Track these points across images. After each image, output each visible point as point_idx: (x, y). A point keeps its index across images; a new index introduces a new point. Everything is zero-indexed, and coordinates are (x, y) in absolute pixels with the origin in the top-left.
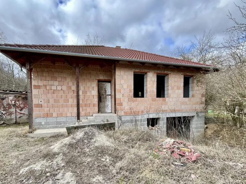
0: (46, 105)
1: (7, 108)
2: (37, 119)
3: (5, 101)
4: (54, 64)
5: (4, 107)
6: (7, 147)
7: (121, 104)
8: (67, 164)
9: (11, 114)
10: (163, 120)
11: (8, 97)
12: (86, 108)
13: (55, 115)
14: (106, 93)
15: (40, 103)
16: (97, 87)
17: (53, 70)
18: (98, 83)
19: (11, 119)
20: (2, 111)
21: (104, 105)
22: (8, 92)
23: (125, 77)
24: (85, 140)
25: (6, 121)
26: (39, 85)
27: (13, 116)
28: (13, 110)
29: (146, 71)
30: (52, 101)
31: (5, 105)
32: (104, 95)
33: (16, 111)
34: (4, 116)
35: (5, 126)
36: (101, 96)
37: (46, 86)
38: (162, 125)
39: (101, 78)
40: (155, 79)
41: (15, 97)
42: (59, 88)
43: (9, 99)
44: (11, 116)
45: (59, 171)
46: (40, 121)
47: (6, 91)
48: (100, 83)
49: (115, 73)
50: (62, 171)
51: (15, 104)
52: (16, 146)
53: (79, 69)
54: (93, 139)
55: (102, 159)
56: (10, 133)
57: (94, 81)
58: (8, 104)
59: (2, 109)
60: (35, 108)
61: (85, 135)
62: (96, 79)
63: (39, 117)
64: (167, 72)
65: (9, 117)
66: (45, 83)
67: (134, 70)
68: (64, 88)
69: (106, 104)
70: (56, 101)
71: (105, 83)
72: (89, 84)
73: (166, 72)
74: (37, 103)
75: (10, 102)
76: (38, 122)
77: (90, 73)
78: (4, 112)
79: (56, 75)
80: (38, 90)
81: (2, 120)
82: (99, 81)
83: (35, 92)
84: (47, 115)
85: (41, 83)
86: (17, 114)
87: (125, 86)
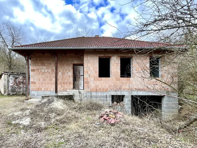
0: (38, 82)
1: (18, 84)
2: (32, 92)
3: (17, 79)
4: (44, 54)
5: (17, 84)
6: (11, 106)
7: (88, 83)
8: (30, 114)
9: (20, 88)
10: (127, 97)
11: (19, 77)
12: (64, 85)
13: (43, 89)
14: (80, 74)
15: (34, 81)
16: (72, 70)
17: (43, 59)
18: (73, 66)
19: (20, 92)
20: (15, 86)
21: (78, 83)
22: (19, 74)
23: (91, 61)
24: (46, 103)
25: (17, 93)
26: (34, 69)
27: (21, 90)
28: (21, 85)
29: (110, 55)
30: (41, 80)
31: (17, 82)
32: (78, 75)
33: (23, 86)
34: (16, 89)
35: (16, 96)
36: (76, 76)
37: (38, 70)
38: (127, 102)
39: (76, 62)
40: (119, 62)
41: (23, 77)
42: (46, 71)
43: (19, 78)
44: (20, 90)
45: (25, 117)
46: (34, 93)
47: (18, 73)
48: (75, 66)
49: (83, 58)
50: (26, 117)
51: (23, 82)
52: (16, 106)
53: (57, 57)
54: (51, 103)
55: (50, 114)
56: (16, 99)
57: (70, 65)
58: (19, 82)
59: (16, 85)
60: (31, 84)
61: (47, 101)
62: (71, 64)
63: (34, 90)
64: (131, 55)
65: (19, 90)
66: (38, 67)
67: (99, 55)
68: (50, 71)
69: (79, 83)
70: (44, 80)
71: (79, 66)
72: (66, 67)
73: (129, 55)
74: (33, 81)
75: (20, 80)
76: (33, 94)
77: (67, 60)
78: (16, 87)
79: (45, 62)
80: (33, 72)
81: (15, 92)
82: (74, 65)
83: (31, 73)
84: (39, 89)
85: (35, 68)
86: (24, 88)
87: (91, 68)
